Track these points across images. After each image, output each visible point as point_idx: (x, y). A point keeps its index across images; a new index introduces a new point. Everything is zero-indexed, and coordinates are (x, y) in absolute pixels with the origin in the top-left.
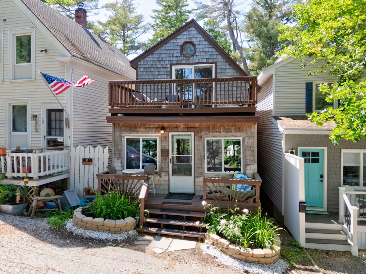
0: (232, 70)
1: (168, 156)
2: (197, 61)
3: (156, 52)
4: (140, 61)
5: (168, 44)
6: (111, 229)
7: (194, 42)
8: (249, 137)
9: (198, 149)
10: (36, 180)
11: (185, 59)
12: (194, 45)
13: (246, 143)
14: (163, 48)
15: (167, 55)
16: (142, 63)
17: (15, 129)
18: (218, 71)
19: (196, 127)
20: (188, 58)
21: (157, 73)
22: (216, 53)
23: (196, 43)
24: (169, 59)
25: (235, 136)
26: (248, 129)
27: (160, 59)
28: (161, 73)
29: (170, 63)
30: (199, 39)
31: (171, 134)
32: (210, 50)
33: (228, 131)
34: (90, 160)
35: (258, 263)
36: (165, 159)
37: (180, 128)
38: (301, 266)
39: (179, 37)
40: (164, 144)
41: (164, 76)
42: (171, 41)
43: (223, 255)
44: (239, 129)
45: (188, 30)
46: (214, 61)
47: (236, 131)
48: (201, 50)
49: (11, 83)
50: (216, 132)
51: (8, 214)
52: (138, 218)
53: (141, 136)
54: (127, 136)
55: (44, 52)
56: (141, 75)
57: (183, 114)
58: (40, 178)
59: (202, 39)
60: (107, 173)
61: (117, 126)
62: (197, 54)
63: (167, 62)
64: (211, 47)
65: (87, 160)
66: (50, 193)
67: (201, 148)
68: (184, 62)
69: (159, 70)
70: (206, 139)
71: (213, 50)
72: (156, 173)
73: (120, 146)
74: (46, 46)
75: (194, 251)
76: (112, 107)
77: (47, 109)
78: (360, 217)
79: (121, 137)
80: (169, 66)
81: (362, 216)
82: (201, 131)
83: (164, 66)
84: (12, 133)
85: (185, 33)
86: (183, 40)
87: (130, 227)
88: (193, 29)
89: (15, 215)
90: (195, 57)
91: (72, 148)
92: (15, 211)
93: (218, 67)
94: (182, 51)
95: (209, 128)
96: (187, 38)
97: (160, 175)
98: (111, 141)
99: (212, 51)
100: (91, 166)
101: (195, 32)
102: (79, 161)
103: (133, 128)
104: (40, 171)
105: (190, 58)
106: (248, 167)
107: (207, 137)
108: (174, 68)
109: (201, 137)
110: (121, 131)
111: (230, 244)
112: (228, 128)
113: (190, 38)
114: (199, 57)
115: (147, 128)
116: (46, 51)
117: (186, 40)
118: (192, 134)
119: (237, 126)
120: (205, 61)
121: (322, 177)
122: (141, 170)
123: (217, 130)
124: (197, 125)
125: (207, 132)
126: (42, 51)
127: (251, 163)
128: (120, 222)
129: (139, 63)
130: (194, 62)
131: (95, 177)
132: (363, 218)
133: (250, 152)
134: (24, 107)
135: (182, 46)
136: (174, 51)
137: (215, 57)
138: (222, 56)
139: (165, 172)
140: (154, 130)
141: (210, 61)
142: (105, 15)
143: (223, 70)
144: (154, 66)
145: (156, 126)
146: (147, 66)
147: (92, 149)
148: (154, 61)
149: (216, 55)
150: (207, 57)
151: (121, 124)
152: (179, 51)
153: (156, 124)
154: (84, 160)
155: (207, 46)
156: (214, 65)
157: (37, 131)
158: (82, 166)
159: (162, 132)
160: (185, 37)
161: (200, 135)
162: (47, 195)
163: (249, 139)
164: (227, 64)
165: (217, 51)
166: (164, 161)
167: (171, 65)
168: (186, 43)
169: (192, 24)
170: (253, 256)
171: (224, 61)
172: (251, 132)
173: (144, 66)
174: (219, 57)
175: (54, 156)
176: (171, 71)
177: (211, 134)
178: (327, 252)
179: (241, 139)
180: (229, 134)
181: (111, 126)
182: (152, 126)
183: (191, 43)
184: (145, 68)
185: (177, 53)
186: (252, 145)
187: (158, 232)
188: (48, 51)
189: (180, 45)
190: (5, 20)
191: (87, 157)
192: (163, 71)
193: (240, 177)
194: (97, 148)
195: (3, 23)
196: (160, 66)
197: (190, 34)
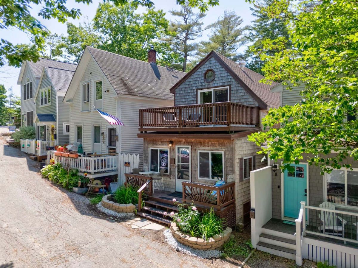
0: (243, 91)
1: (175, 163)
2: (216, 85)
3: (187, 81)
4: (177, 88)
5: (195, 74)
6: (116, 209)
7: (214, 70)
8: (229, 151)
9: (193, 159)
10: (93, 174)
11: (207, 84)
12: (214, 72)
13: (227, 156)
14: (192, 77)
15: (195, 82)
16: (178, 90)
17: (96, 142)
18: (232, 92)
19: (192, 142)
20: (209, 83)
21: (188, 97)
22: (230, 77)
23: (215, 70)
24: (196, 85)
25: (219, 150)
26: (228, 144)
27: (190, 86)
28: (190, 97)
29: (196, 88)
30: (217, 67)
31: (177, 147)
32: (226, 74)
33: (213, 145)
34: (129, 163)
35: (192, 247)
36: (173, 166)
37: (182, 142)
38: (232, 260)
39: (203, 67)
40: (173, 154)
41: (192, 99)
42: (197, 71)
43: (172, 237)
44: (222, 145)
45: (209, 60)
46: (229, 84)
47: (219, 146)
48: (219, 76)
49: (94, 112)
50: (206, 146)
51: (75, 193)
52: (137, 205)
53: (159, 148)
54: (151, 147)
55: (107, 92)
56: (177, 99)
57: (181, 132)
58: (95, 173)
59: (220, 66)
60: (132, 173)
61: (145, 140)
62: (216, 79)
63: (194, 88)
64: (227, 72)
65: (127, 163)
66: (98, 183)
67: (195, 158)
68: (206, 87)
69: (189, 94)
70: (199, 151)
71: (228, 74)
72: (168, 176)
73: (147, 154)
74: (108, 88)
75: (157, 232)
76: (141, 127)
77: (109, 129)
78: (326, 233)
79: (148, 148)
80: (195, 91)
81: (328, 233)
82: (195, 145)
83: (192, 91)
84: (94, 143)
85: (207, 63)
86: (206, 69)
87: (129, 210)
88: (213, 59)
89: (78, 194)
90: (214, 82)
91: (120, 154)
92: (80, 192)
93: (232, 89)
94: (205, 78)
95: (201, 143)
96: (208, 67)
97: (170, 177)
98: (143, 151)
99: (227, 76)
100: (129, 168)
101: (214, 61)
102: (123, 164)
103: (154, 142)
104: (95, 169)
105: (211, 83)
106: (229, 177)
107: (199, 150)
108: (199, 92)
109: (196, 150)
110: (148, 144)
111: (177, 231)
112: (214, 143)
113: (211, 67)
114: (217, 82)
115: (163, 142)
116: (108, 91)
117: (208, 69)
118: (190, 147)
119: (220, 142)
120: (221, 84)
121: (306, 191)
122: (158, 172)
123: (206, 145)
124: (193, 140)
125: (199, 146)
126: (106, 91)
127: (231, 173)
128: (123, 206)
129: (176, 90)
130: (213, 86)
131: (124, 175)
132: (329, 234)
133: (230, 164)
134: (99, 127)
135: (205, 74)
136: (199, 78)
137: (229, 80)
138: (235, 79)
139: (173, 175)
140: (166, 143)
141: (226, 84)
142: (208, 35)
143: (236, 91)
144: (186, 92)
145: (167, 141)
146: (181, 92)
147: (130, 155)
148: (185, 88)
149: (231, 78)
150: (223, 81)
151: (148, 139)
152: (203, 78)
153: (168, 140)
154: (126, 163)
155: (224, 72)
156: (228, 87)
157: (104, 143)
158: (124, 167)
159: (170, 145)
160: (207, 66)
161: (195, 148)
162: (97, 184)
163: (229, 153)
164: (239, 85)
165: (231, 75)
166: (172, 167)
167: (197, 89)
168: (208, 71)
169: (212, 55)
170: (188, 241)
171: (237, 83)
172: (230, 147)
173: (179, 92)
174: (233, 80)
175: (112, 159)
176: (197, 95)
177: (202, 148)
178: (273, 257)
179: (223, 152)
180: (214, 148)
181: (143, 140)
182: (165, 140)
183: (211, 70)
184: (180, 94)
185: (201, 80)
186: (232, 158)
187: (146, 217)
188: (110, 91)
189: (204, 73)
190: (91, 73)
191: (127, 161)
192: (191, 95)
193: (220, 183)
194: (133, 155)
195: (90, 75)
196: (190, 91)
197: (211, 64)
